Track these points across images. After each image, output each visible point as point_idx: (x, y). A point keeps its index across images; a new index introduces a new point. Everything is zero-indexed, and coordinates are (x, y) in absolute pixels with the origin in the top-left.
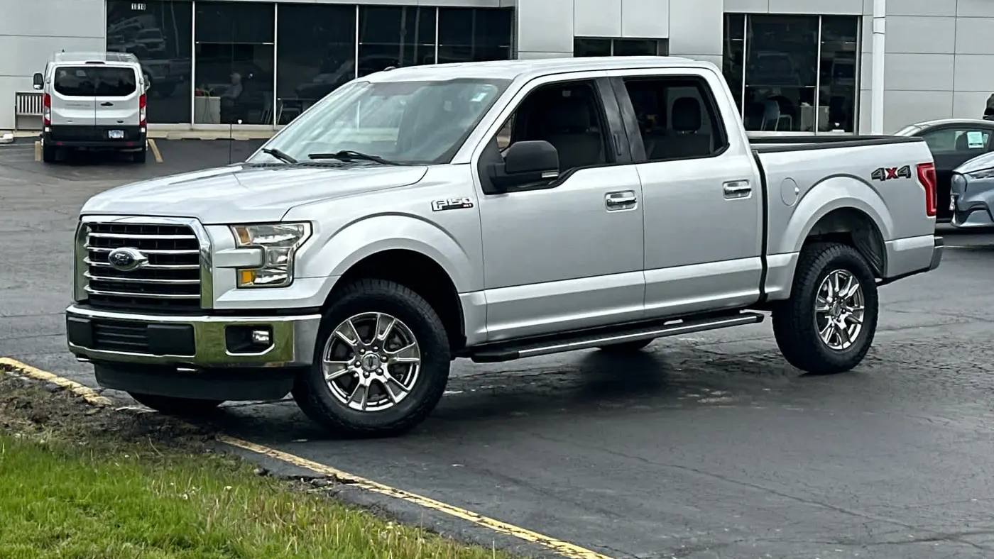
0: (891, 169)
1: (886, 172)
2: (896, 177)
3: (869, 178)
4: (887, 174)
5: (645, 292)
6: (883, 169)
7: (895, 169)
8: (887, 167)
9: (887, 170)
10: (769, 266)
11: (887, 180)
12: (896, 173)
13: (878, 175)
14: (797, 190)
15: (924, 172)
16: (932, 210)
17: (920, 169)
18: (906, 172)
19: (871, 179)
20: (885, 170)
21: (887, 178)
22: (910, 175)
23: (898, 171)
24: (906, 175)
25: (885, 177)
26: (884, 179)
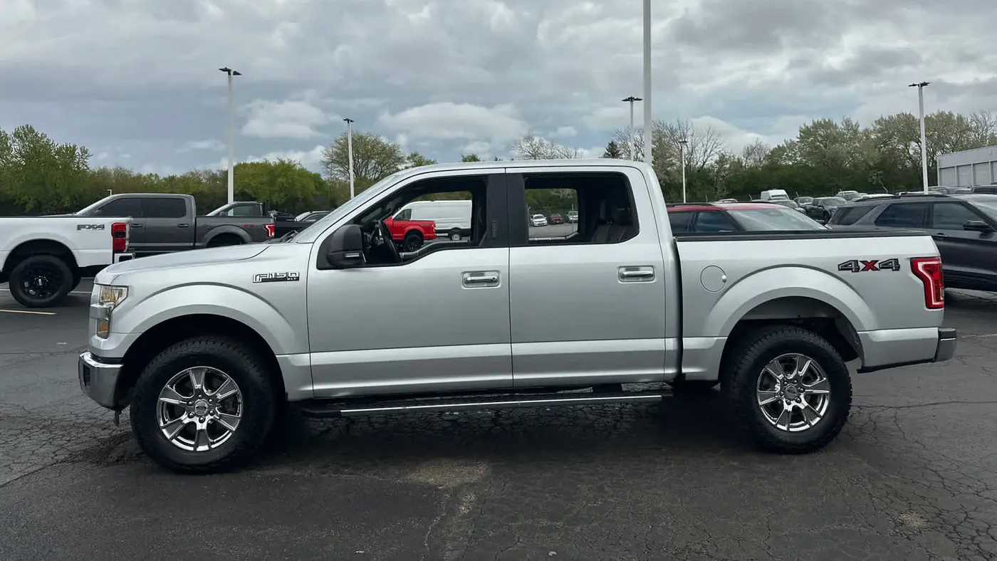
0: (869, 261)
1: (860, 264)
2: (875, 269)
3: (833, 269)
4: (862, 266)
5: (513, 363)
6: (856, 262)
7: (877, 261)
8: (861, 260)
9: (863, 262)
10: (684, 348)
11: (862, 272)
12: (877, 265)
14: (724, 277)
15: (920, 265)
16: (934, 303)
17: (914, 262)
18: (893, 264)
19: (839, 270)
20: (859, 263)
21: (863, 270)
22: (899, 267)
23: (879, 264)
24: (892, 268)
25: (859, 269)
26: (857, 270)
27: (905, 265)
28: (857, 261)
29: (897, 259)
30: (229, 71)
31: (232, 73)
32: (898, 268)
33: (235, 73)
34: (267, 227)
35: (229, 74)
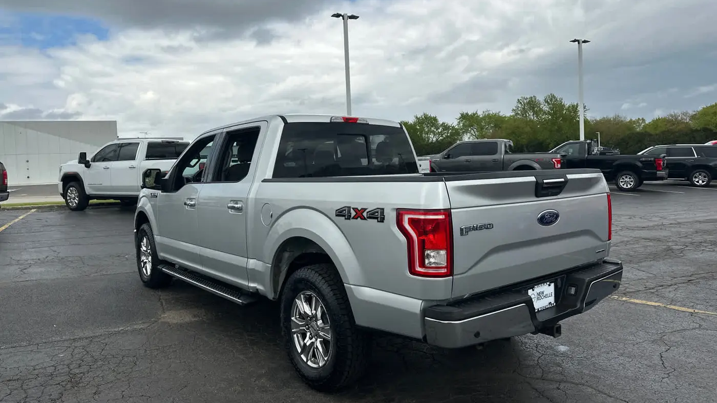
0: (359, 209)
1: (352, 211)
2: (363, 218)
3: (333, 215)
4: (353, 213)
7: (365, 209)
8: (353, 207)
9: (353, 209)
11: (352, 221)
12: (365, 214)
13: (343, 213)
15: (406, 218)
16: (419, 269)
17: (400, 213)
18: (378, 215)
19: (336, 216)
20: (352, 209)
21: (353, 218)
22: (384, 218)
23: (367, 213)
24: (377, 218)
25: (350, 216)
26: (349, 218)
27: (391, 216)
28: (350, 207)
29: (383, 209)
30: (578, 41)
31: (581, 42)
32: (382, 220)
33: (585, 42)
34: (554, 160)
35: (579, 43)
